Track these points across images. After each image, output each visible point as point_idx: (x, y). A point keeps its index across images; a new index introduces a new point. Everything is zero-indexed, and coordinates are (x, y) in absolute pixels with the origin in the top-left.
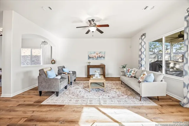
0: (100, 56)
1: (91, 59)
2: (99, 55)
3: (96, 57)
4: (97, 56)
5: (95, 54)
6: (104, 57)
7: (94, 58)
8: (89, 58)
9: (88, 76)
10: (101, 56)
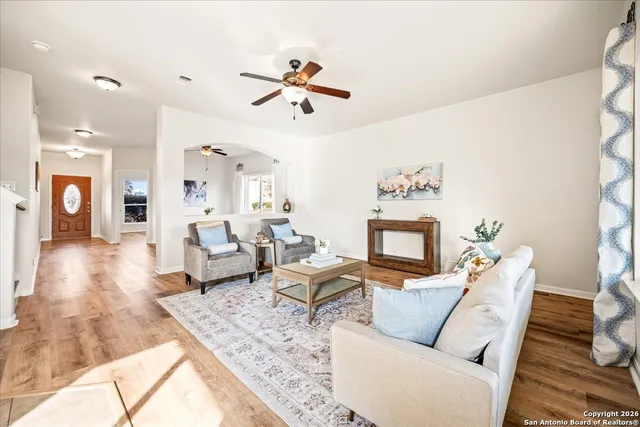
0: (421, 187)
1: (389, 196)
2: (415, 179)
3: (406, 191)
4: (407, 184)
5: (402, 180)
6: (436, 189)
7: (398, 192)
8: (382, 192)
9: (369, 258)
10: (422, 183)
